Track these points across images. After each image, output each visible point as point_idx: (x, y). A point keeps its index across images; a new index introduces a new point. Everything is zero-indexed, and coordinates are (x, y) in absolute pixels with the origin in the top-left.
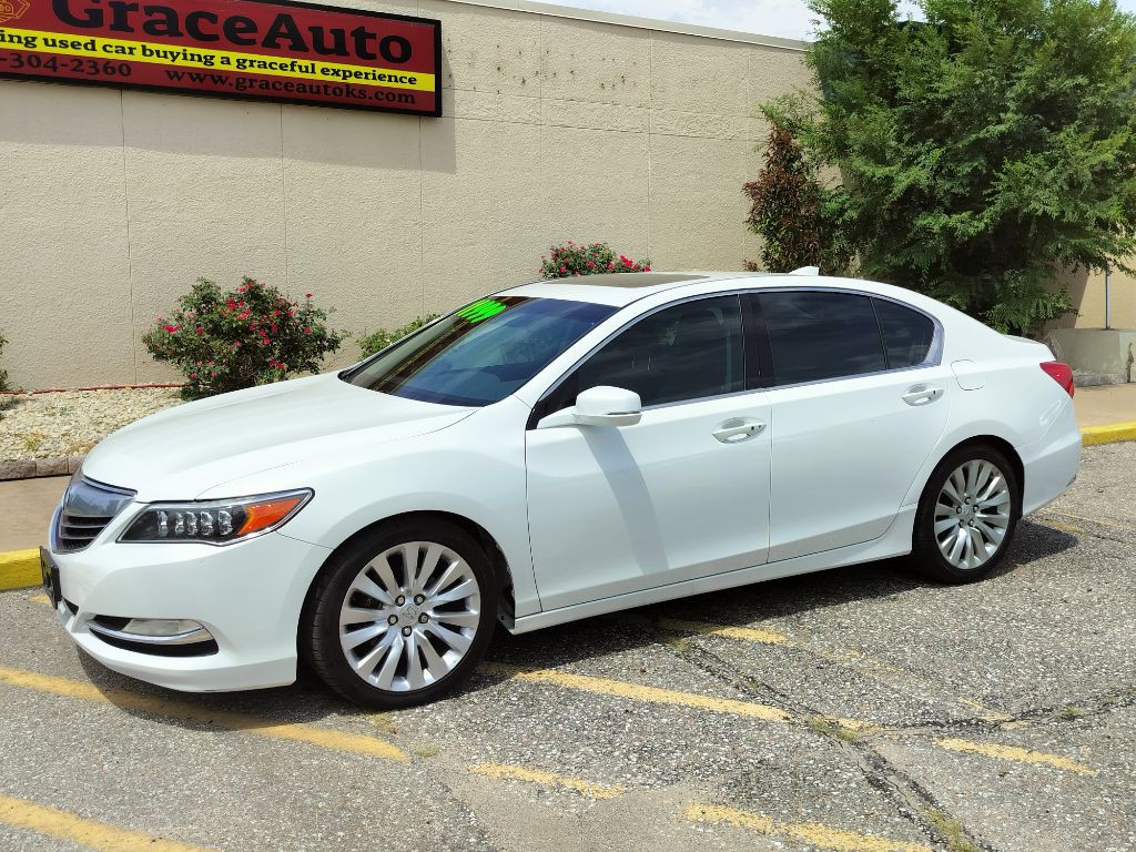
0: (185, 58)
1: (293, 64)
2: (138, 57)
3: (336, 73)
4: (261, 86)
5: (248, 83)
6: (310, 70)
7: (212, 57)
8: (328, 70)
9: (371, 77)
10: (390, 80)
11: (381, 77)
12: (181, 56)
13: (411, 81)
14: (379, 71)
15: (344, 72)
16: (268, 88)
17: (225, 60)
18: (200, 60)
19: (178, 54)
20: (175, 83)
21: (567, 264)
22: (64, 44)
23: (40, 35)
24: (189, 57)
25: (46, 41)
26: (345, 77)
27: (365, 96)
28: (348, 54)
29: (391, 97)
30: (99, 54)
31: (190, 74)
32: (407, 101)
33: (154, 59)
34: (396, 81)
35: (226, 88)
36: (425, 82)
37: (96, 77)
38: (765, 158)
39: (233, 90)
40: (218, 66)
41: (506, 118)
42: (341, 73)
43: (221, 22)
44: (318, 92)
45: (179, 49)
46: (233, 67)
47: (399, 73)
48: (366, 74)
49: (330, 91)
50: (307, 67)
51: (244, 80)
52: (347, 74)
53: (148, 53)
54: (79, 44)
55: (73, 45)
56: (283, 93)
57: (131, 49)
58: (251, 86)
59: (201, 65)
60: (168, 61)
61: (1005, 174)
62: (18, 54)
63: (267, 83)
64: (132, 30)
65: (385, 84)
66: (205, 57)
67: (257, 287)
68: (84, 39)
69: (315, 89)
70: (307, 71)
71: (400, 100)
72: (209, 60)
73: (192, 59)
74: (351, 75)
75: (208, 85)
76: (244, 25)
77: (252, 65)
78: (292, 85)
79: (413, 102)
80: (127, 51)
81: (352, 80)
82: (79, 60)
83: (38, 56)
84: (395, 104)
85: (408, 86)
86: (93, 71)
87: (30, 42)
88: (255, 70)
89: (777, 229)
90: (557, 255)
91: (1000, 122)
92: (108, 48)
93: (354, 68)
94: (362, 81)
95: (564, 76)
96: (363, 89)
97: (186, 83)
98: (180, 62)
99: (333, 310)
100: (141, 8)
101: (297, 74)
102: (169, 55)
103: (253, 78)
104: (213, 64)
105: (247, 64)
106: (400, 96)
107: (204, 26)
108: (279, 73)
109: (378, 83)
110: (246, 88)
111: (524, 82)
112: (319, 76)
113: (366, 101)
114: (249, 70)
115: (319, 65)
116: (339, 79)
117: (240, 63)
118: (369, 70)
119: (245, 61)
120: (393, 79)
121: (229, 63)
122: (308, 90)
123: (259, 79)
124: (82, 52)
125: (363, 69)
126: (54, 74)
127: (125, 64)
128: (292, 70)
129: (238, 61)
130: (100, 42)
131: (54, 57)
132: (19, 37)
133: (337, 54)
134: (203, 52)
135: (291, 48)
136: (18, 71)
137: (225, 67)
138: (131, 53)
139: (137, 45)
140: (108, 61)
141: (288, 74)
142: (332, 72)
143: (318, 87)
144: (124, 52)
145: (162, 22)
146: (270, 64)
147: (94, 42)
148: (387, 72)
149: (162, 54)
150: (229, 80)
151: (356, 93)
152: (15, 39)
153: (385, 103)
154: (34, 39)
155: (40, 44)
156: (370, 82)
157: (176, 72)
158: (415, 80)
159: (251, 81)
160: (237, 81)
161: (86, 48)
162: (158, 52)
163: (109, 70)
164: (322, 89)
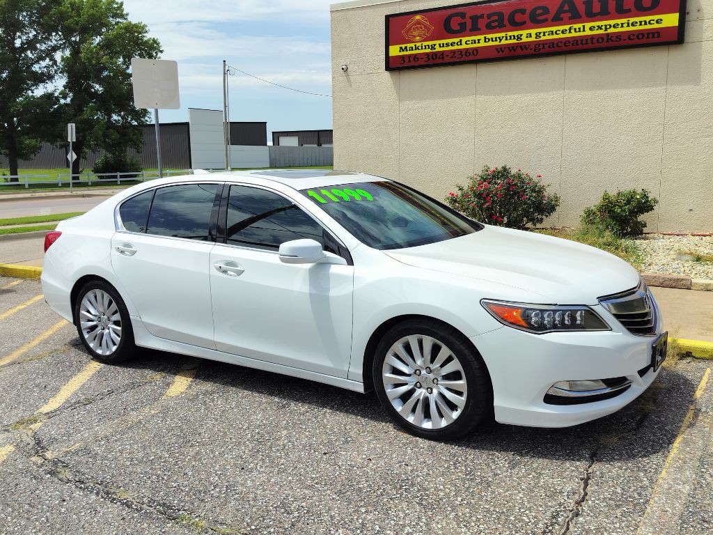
0: (506, 39)
1: (570, 29)
2: (482, 44)
3: (600, 28)
4: (549, 47)
5: (541, 47)
6: (582, 30)
7: (521, 35)
8: (594, 27)
9: (625, 25)
11: (634, 24)
12: (504, 38)
14: (632, 20)
15: (606, 26)
16: (553, 46)
17: (528, 35)
18: (514, 38)
20: (500, 55)
22: (447, 45)
23: (437, 42)
24: (509, 38)
25: (440, 45)
26: (606, 29)
27: (620, 40)
28: (610, 13)
29: (640, 36)
30: (464, 46)
31: (509, 48)
32: (653, 37)
33: (491, 43)
34: (646, 24)
35: (529, 52)
36: (671, 20)
37: (462, 60)
39: (533, 52)
40: (524, 39)
43: (528, 12)
44: (586, 44)
45: (503, 34)
46: (533, 39)
47: (647, 18)
48: (622, 24)
49: (595, 41)
50: (580, 29)
51: (539, 45)
52: (608, 27)
53: (487, 40)
54: (454, 43)
55: (452, 45)
56: (564, 49)
57: (479, 40)
58: (544, 48)
59: (515, 41)
60: (497, 43)
62: (427, 54)
63: (553, 43)
64: (480, 29)
65: (638, 28)
66: (517, 36)
68: (456, 40)
69: (584, 42)
70: (580, 31)
71: (648, 38)
72: (519, 37)
73: (510, 39)
74: (610, 27)
75: (518, 52)
76: (541, 11)
77: (544, 35)
78: (569, 42)
79: (659, 36)
80: (477, 41)
81: (612, 30)
82: (453, 52)
83: (435, 54)
84: (644, 41)
85: (656, 26)
86: (460, 56)
87: (433, 47)
88: (547, 37)
92: (468, 42)
93: (612, 22)
94: (619, 30)
96: (619, 35)
97: (506, 53)
98: (503, 42)
100: (485, 16)
101: (574, 34)
102: (498, 39)
103: (545, 43)
104: (521, 39)
105: (542, 34)
106: (648, 34)
107: (518, 18)
108: (562, 36)
109: (631, 28)
110: (540, 49)
112: (588, 32)
113: (622, 43)
114: (543, 38)
115: (588, 25)
116: (602, 32)
117: (537, 35)
118: (625, 21)
119: (540, 33)
121: (531, 37)
122: (579, 42)
123: (548, 42)
124: (456, 47)
125: (619, 21)
126: (443, 62)
127: (476, 49)
128: (570, 32)
129: (536, 34)
130: (464, 39)
131: (443, 53)
132: (429, 46)
133: (601, 15)
134: (516, 33)
135: (570, 18)
136: (426, 63)
137: (529, 39)
138: (479, 42)
139: (482, 37)
140: (468, 49)
141: (568, 35)
142: (597, 28)
144: (475, 43)
145: (496, 21)
146: (556, 32)
147: (461, 40)
148: (638, 19)
149: (494, 39)
150: (531, 47)
151: (614, 39)
152: (427, 47)
153: (637, 41)
154: (435, 45)
155: (437, 47)
156: (625, 29)
157: (501, 49)
158: (661, 20)
159: (543, 44)
160: (535, 46)
161: (457, 44)
162: (492, 38)
163: (468, 54)
164: (589, 41)
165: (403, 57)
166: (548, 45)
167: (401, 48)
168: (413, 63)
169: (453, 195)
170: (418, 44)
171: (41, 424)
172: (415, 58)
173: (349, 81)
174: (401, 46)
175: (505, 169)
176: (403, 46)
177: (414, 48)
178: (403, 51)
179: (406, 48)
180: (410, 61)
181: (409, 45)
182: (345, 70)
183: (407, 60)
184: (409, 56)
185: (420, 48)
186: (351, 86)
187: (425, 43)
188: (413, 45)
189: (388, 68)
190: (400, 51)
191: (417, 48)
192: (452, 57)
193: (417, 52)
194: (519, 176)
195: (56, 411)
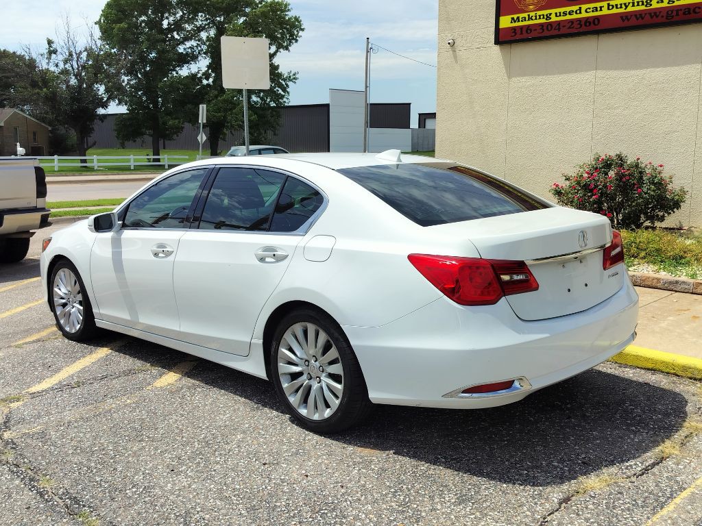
0: (633, 6)
2: (605, 12)
4: (684, 14)
12: (631, 4)
16: (689, 13)
18: (643, 4)
19: (629, 3)
20: (626, 24)
22: (565, 14)
23: (553, 11)
24: (636, 4)
25: (556, 14)
30: (584, 15)
31: (636, 16)
33: (615, 11)
35: (660, 20)
37: (581, 30)
39: (664, 20)
40: (655, 5)
46: (665, 4)
51: (672, 11)
53: (611, 7)
54: (573, 11)
55: (570, 14)
57: (601, 7)
58: (677, 15)
59: (643, 8)
60: (622, 10)
62: (541, 25)
63: (690, 10)
66: (646, 1)
68: (575, 8)
72: (649, 3)
73: (638, 5)
75: (648, 20)
80: (599, 9)
82: (572, 21)
83: (551, 24)
86: (579, 26)
87: (548, 17)
92: (588, 10)
97: (633, 22)
98: (630, 9)
102: (623, 6)
103: (679, 8)
104: (651, 5)
114: (677, 3)
121: (662, 1)
123: (683, 8)
124: (575, 16)
126: (559, 33)
127: (597, 18)
130: (584, 7)
131: (559, 23)
132: (543, 15)
136: (540, 35)
137: (660, 5)
138: (601, 10)
139: (605, 4)
140: (588, 18)
144: (597, 11)
147: (580, 8)
149: (619, 6)
150: (662, 14)
152: (542, 17)
154: (550, 14)
155: (553, 16)
157: (626, 17)
159: (677, 11)
160: (667, 13)
161: (576, 13)
162: (617, 5)
163: (588, 24)
165: (514, 29)
166: (683, 11)
167: (513, 19)
168: (525, 36)
169: (557, 186)
170: (532, 14)
171: (22, 402)
172: (527, 29)
173: (455, 57)
174: (512, 16)
175: (620, 157)
176: (515, 16)
177: (527, 19)
178: (515, 22)
179: (518, 18)
180: (522, 33)
181: (521, 16)
182: (452, 45)
183: (519, 32)
184: (521, 28)
185: (534, 18)
186: (456, 62)
187: (539, 13)
188: (525, 15)
189: (498, 41)
190: (511, 22)
191: (530, 18)
192: (569, 28)
193: (531, 22)
194: (637, 166)
195: (42, 391)
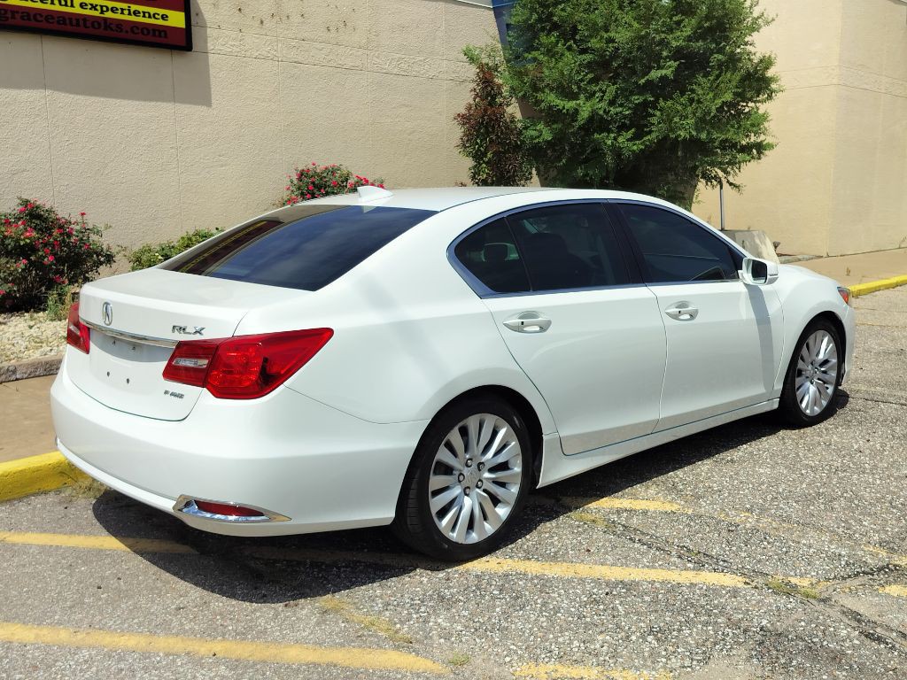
3: (94, 7)
4: (22, 18)
5: (9, 15)
6: (69, 4)
9: (126, 12)
10: (144, 16)
11: (136, 13)
13: (164, 17)
14: (134, 7)
15: (102, 7)
16: (29, 19)
21: (313, 183)
26: (102, 12)
27: (121, 30)
29: (145, 32)
32: (160, 36)
34: (150, 17)
36: (176, 19)
38: (473, 93)
41: (248, 54)
42: (98, 8)
44: (78, 25)
47: (152, 10)
48: (122, 10)
49: (88, 24)
50: (65, 2)
51: (6, 11)
52: (104, 9)
56: (45, 25)
58: (13, 17)
61: (659, 110)
63: (28, 15)
65: (140, 19)
67: (37, 207)
69: (74, 22)
70: (66, 5)
71: (154, 35)
74: (108, 10)
78: (53, 18)
79: (166, 37)
81: (109, 15)
84: (150, 39)
85: (161, 22)
88: (16, 2)
89: (485, 154)
90: (302, 175)
91: (659, 68)
93: (111, 4)
94: (118, 16)
95: (296, 19)
96: (120, 23)
99: (108, 227)
101: (57, 7)
103: (15, 10)
106: (154, 30)
108: (40, 6)
109: (133, 18)
110: (7, 19)
111: (262, 22)
112: (78, 10)
113: (123, 35)
114: (10, 2)
116: (97, 13)
118: (125, 6)
120: (147, 15)
122: (68, 22)
123: (21, 11)
125: (121, 5)
128: (53, 3)
141: (48, 6)
142: (89, 7)
143: (77, 20)
148: (141, 8)
151: (113, 27)
153: (141, 37)
156: (126, 17)
158: (167, 17)
164: (81, 22)
166: (20, 14)
